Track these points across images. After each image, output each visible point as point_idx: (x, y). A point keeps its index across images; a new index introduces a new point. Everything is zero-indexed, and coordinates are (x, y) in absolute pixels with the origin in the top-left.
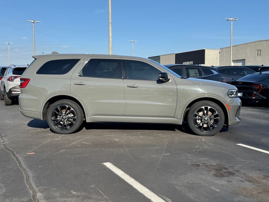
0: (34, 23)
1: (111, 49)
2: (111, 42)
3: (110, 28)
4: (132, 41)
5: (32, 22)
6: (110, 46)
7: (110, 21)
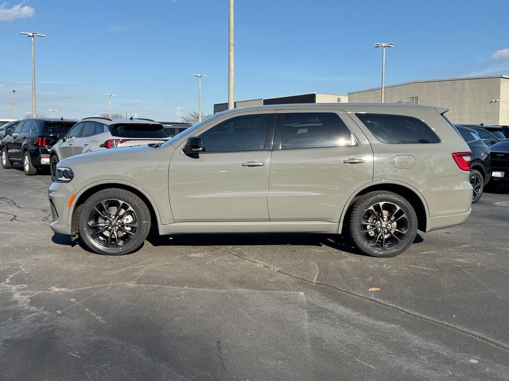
0: (33, 36)
1: (233, 91)
2: (233, 79)
3: (232, 54)
4: (198, 75)
5: (29, 36)
6: (232, 85)
7: (232, 41)
